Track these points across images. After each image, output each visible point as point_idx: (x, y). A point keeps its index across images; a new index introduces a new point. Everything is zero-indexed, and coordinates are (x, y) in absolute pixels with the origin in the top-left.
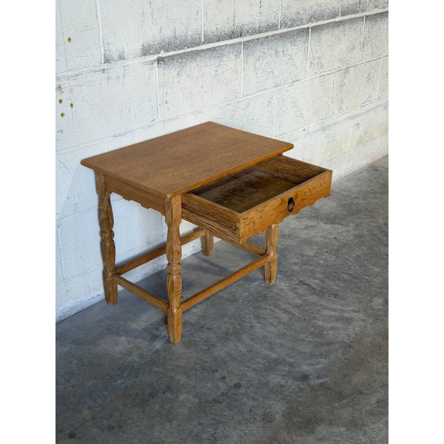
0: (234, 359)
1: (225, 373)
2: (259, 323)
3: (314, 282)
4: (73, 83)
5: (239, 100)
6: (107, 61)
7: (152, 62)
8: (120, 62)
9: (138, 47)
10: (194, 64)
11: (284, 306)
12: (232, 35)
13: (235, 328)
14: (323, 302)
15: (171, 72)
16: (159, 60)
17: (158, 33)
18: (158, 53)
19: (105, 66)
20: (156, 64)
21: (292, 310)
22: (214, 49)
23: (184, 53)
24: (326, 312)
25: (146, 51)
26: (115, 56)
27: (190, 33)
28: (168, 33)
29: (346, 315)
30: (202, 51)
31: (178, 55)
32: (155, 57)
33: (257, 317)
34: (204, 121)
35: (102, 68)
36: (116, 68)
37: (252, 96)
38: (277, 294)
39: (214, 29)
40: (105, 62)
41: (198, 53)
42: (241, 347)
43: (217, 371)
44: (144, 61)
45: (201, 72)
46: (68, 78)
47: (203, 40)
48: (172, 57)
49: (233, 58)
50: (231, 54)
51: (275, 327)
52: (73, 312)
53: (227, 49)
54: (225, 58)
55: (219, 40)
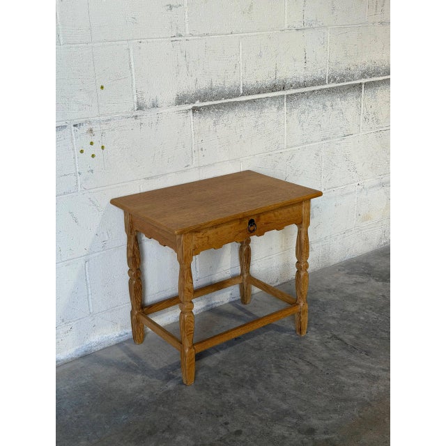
0: (242, 406)
1: (229, 419)
2: (279, 373)
3: (347, 338)
4: (104, 127)
5: (282, 151)
6: (140, 108)
7: (187, 111)
8: (154, 110)
9: (172, 97)
10: (231, 114)
11: (309, 358)
12: (274, 88)
13: (252, 375)
14: (352, 358)
15: (208, 121)
16: (194, 109)
17: (194, 84)
18: (194, 103)
19: (138, 113)
20: (191, 112)
21: (317, 363)
22: (254, 100)
23: (222, 104)
24: (352, 368)
25: (180, 101)
26: (148, 103)
27: (227, 85)
28: (203, 85)
29: (373, 373)
30: (240, 102)
31: (215, 105)
32: (191, 106)
33: (278, 367)
34: (243, 169)
35: (134, 114)
36: (149, 115)
37: (297, 148)
38: (305, 346)
39: (253, 82)
40: (138, 110)
41: (236, 104)
42: (253, 395)
43: (221, 416)
44: (177, 109)
45: (239, 122)
46: (100, 122)
47: (241, 92)
48: (209, 107)
49: (275, 110)
50: (273, 106)
51: (294, 378)
52: (99, 348)
53: (268, 102)
54: (266, 110)
55: (259, 93)
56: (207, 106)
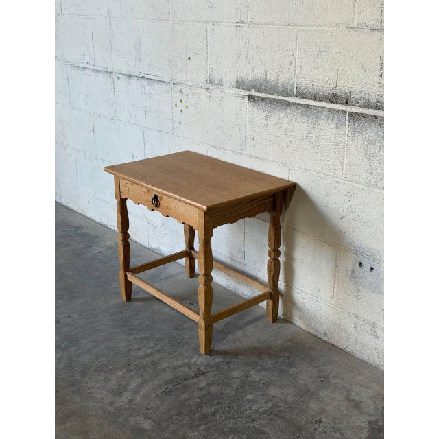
5: (339, 180)
6: (211, 82)
7: (243, 97)
8: (219, 87)
9: (233, 79)
10: (282, 114)
12: (333, 99)
15: (260, 113)
16: (250, 97)
17: (250, 72)
18: (250, 90)
19: (209, 86)
20: (246, 99)
22: (308, 106)
23: (274, 100)
25: (240, 85)
26: (216, 81)
27: (281, 81)
28: (259, 74)
30: (294, 104)
31: (267, 99)
32: (247, 93)
35: (207, 87)
36: (215, 91)
39: (309, 85)
40: (209, 83)
41: (289, 104)
44: (237, 93)
45: (289, 125)
47: (295, 93)
48: (263, 99)
49: (333, 126)
50: (330, 121)
53: (325, 113)
54: (321, 123)
55: (315, 99)
56: (261, 98)
